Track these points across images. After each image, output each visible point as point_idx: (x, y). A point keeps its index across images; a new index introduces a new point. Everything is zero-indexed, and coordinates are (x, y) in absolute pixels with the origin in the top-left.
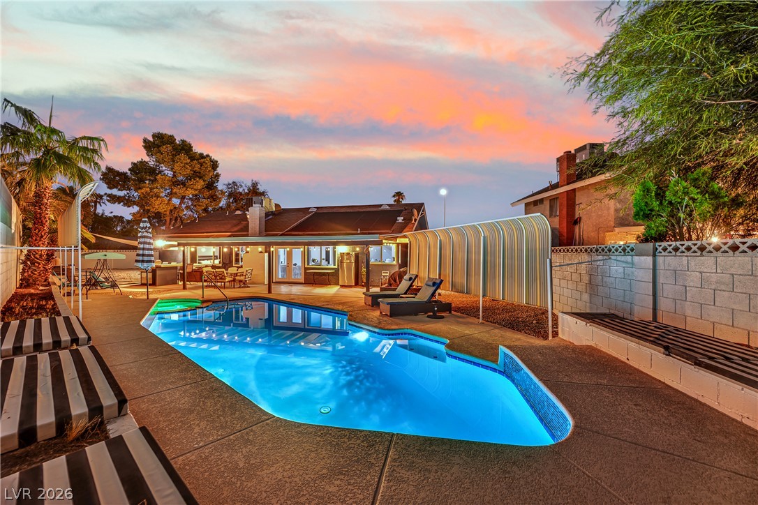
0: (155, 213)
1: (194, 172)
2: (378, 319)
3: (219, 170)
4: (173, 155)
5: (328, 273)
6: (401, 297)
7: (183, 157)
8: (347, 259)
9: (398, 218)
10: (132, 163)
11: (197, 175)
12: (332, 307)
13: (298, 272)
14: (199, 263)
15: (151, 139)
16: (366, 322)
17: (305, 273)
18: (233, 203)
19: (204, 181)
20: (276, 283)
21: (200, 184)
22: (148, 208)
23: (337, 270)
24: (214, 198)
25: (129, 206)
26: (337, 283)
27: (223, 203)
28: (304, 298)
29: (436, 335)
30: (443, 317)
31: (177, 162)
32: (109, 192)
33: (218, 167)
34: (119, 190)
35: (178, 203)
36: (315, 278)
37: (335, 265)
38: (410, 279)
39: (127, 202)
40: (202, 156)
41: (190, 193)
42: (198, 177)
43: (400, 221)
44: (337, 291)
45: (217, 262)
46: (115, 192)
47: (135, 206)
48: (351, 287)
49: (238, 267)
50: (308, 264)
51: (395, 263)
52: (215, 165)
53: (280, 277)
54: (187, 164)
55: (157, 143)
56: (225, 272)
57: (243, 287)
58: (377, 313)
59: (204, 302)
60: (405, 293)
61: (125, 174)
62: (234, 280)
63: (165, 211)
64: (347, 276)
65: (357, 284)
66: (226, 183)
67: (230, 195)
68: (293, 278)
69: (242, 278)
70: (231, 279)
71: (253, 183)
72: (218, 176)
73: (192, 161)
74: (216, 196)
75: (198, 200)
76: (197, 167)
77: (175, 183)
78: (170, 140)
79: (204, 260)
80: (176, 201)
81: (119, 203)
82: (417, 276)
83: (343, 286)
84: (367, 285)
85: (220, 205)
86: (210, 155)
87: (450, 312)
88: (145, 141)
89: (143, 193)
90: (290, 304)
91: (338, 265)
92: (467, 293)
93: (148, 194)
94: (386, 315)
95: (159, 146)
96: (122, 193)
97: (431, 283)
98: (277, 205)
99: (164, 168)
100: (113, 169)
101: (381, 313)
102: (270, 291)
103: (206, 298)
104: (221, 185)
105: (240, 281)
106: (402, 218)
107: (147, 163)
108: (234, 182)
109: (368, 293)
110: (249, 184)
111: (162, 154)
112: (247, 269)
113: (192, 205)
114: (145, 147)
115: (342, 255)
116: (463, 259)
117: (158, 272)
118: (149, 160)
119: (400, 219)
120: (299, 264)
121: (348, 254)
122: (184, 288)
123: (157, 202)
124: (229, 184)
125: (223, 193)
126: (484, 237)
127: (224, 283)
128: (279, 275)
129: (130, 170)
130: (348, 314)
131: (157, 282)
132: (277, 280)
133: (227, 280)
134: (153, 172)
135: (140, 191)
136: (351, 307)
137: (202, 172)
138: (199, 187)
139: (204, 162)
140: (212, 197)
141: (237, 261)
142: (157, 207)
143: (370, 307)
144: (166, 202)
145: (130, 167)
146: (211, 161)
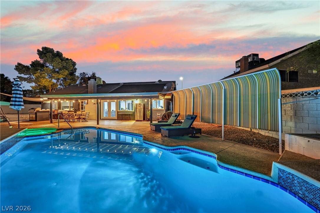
0: (43, 86)
1: (63, 66)
2: (162, 139)
3: (76, 67)
4: (52, 58)
5: (129, 114)
6: (172, 126)
7: (58, 59)
8: (139, 107)
9: (164, 87)
10: (32, 62)
11: (65, 68)
12: (133, 132)
13: (114, 114)
14: (62, 110)
15: (41, 50)
16: (155, 141)
17: (118, 114)
18: (83, 82)
19: (68, 71)
20: (102, 119)
21: (66, 72)
22: (39, 83)
23: (134, 113)
24: (74, 80)
25: (30, 83)
26: (134, 120)
27: (78, 82)
28: (117, 127)
29: (205, 150)
30: (198, 137)
31: (55, 61)
32: (19, 75)
33: (76, 65)
34: (25, 75)
35: (56, 82)
36: (123, 117)
37: (133, 110)
38: (176, 116)
39: (29, 80)
40: (67, 59)
41: (61, 77)
42: (65, 69)
43: (165, 88)
44: (134, 123)
45: (72, 109)
46: (22, 75)
47: (33, 83)
48: (141, 121)
49: (82, 112)
50: (119, 110)
51: (163, 109)
52: (74, 64)
53: (105, 116)
54: (59, 62)
55: (45, 52)
56: (74, 114)
57: (84, 122)
58: (159, 135)
59: (58, 130)
60: (173, 124)
61: (27, 67)
62: (79, 118)
63: (48, 85)
64: (139, 115)
65: (144, 119)
66: (80, 73)
67: (82, 79)
68: (111, 117)
69: (84, 117)
70: (77, 117)
71: (93, 73)
72: (76, 69)
73: (62, 61)
74: (74, 78)
75: (66, 81)
76: (65, 64)
77: (54, 71)
78: (51, 51)
79: (66, 108)
80: (54, 81)
81: (25, 81)
82: (179, 114)
83: (137, 121)
84: (151, 120)
85: (77, 83)
86: (72, 59)
87: (201, 134)
88: (38, 51)
89: (36, 76)
90: (110, 131)
91: (135, 110)
92: (212, 123)
93: (39, 77)
94: (165, 136)
95: (45, 54)
96: (26, 76)
97: (190, 118)
98: (104, 82)
99: (48, 64)
100: (21, 64)
101: (162, 135)
102: (98, 124)
103: (60, 127)
104: (77, 74)
105: (84, 119)
106: (166, 87)
107: (39, 61)
108: (83, 73)
109: (151, 124)
110: (91, 74)
111: (47, 57)
112: (87, 112)
113: (63, 83)
114: (38, 54)
115: (137, 104)
116: (209, 103)
117: (38, 114)
118: (40, 60)
119: (165, 87)
120: (115, 110)
121: (140, 104)
122: (51, 122)
123: (44, 81)
124: (81, 73)
125: (78, 77)
126: (225, 90)
127: (74, 119)
128: (105, 115)
129: (30, 65)
130: (143, 136)
131: (38, 119)
132: (103, 118)
133: (75, 118)
134: (42, 66)
135: (35, 75)
136: (144, 131)
137: (67, 67)
138: (66, 74)
139: (68, 62)
140: (73, 79)
141: (82, 108)
142: (44, 83)
143: (154, 132)
144: (49, 81)
145: (31, 63)
146: (72, 62)
